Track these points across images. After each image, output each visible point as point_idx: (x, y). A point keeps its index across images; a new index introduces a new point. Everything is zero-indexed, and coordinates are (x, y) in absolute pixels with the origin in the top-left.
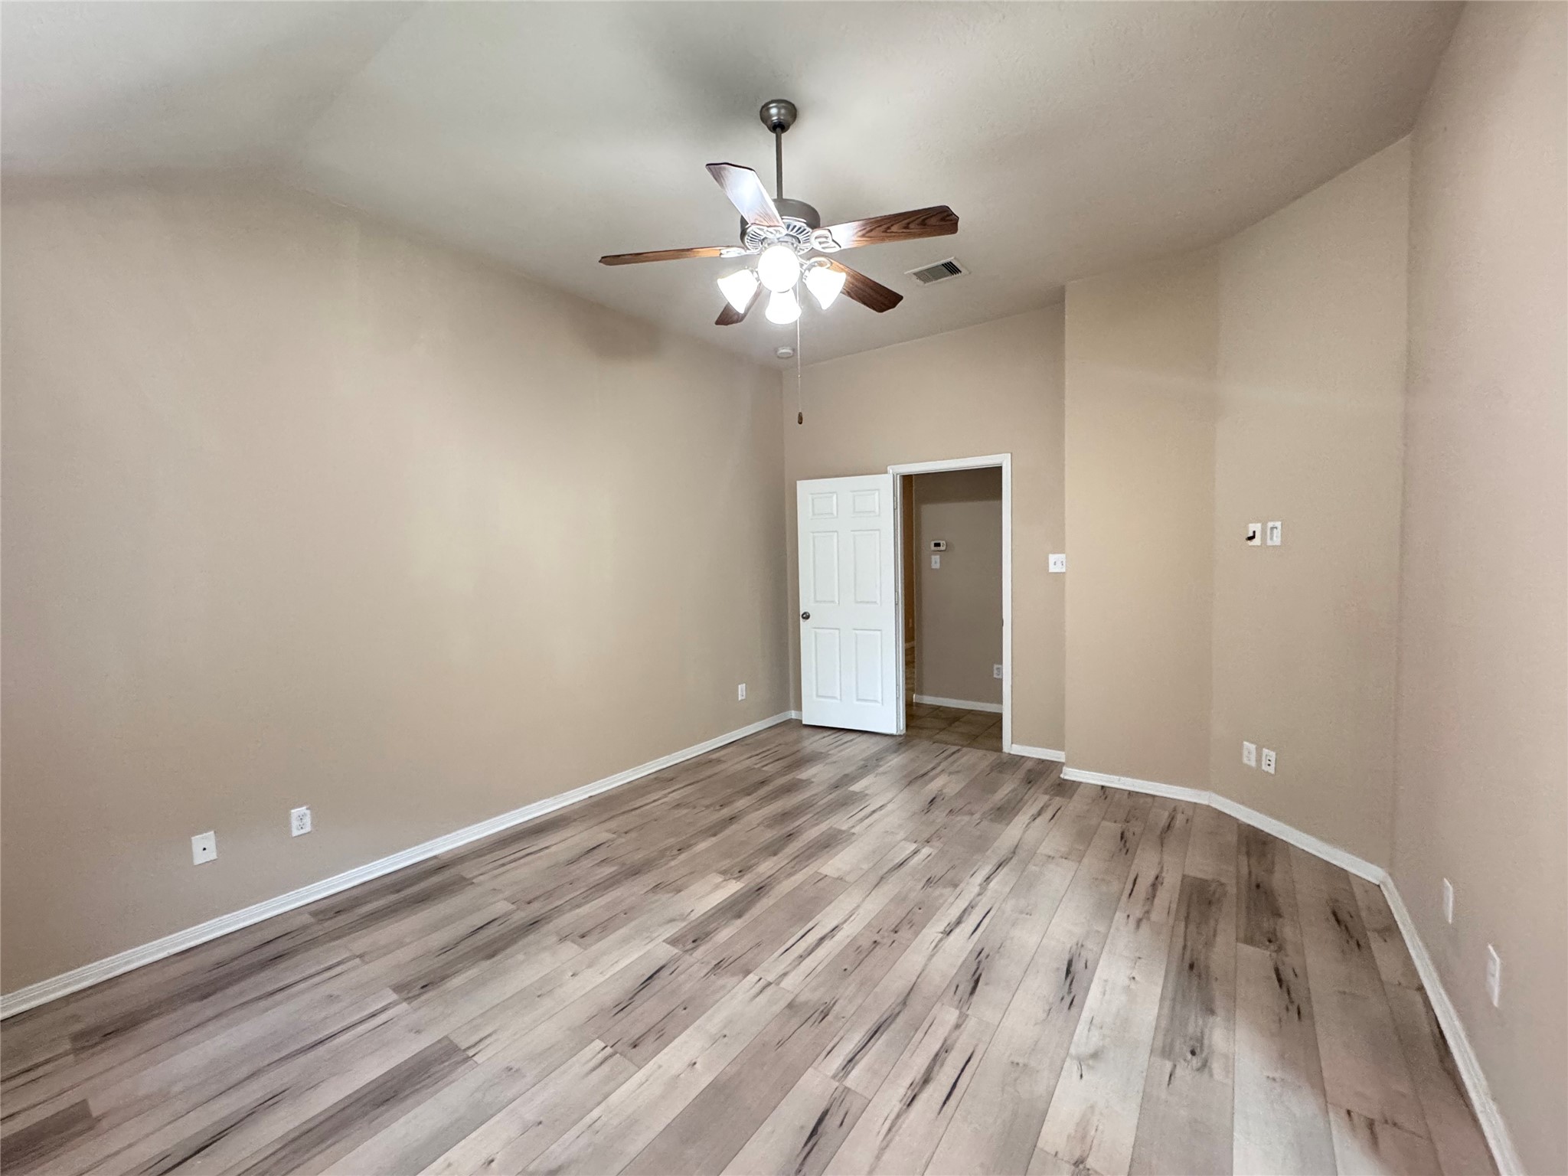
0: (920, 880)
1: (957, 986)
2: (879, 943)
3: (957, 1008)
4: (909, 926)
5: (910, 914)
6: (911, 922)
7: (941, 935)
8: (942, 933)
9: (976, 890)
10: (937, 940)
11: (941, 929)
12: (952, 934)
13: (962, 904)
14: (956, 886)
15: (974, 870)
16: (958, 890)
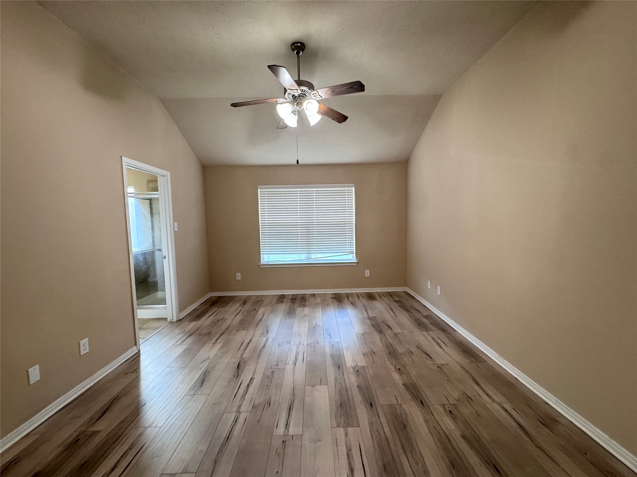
0: (274, 402)
1: (244, 363)
2: (276, 366)
3: (243, 358)
4: (268, 376)
5: (270, 381)
6: (269, 378)
7: (255, 377)
8: (254, 378)
9: (243, 409)
10: (255, 374)
11: (255, 380)
12: (250, 380)
13: (248, 396)
14: (253, 407)
15: (245, 426)
16: (252, 404)
